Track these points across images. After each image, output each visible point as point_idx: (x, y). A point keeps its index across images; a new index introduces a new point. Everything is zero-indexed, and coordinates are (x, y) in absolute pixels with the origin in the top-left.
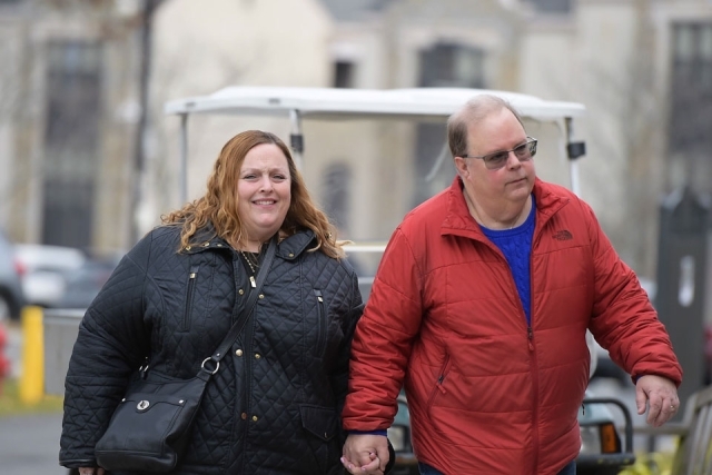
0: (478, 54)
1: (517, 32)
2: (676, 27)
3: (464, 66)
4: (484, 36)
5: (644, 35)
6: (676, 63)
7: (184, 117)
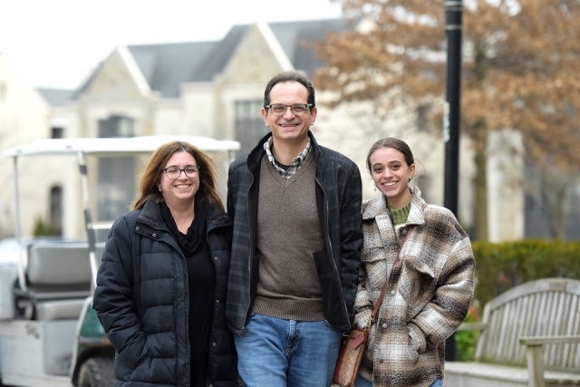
0: (131, 121)
1: (152, 109)
2: (237, 103)
3: (124, 127)
4: (135, 112)
5: (220, 108)
6: (238, 122)
7: (15, 158)
